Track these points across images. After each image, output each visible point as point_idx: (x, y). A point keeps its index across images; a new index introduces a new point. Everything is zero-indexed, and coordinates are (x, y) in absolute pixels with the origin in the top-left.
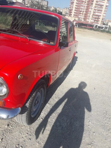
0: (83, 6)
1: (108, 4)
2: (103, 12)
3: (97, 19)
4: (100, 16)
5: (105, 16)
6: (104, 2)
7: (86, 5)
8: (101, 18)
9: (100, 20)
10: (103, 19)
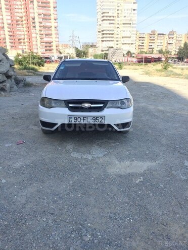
0: (21, 31)
1: (56, 24)
2: (54, 36)
3: (48, 46)
4: (52, 42)
5: (58, 41)
6: (51, 22)
7: (25, 29)
8: (54, 44)
9: (54, 48)
10: (57, 46)
